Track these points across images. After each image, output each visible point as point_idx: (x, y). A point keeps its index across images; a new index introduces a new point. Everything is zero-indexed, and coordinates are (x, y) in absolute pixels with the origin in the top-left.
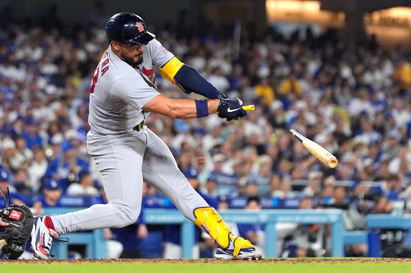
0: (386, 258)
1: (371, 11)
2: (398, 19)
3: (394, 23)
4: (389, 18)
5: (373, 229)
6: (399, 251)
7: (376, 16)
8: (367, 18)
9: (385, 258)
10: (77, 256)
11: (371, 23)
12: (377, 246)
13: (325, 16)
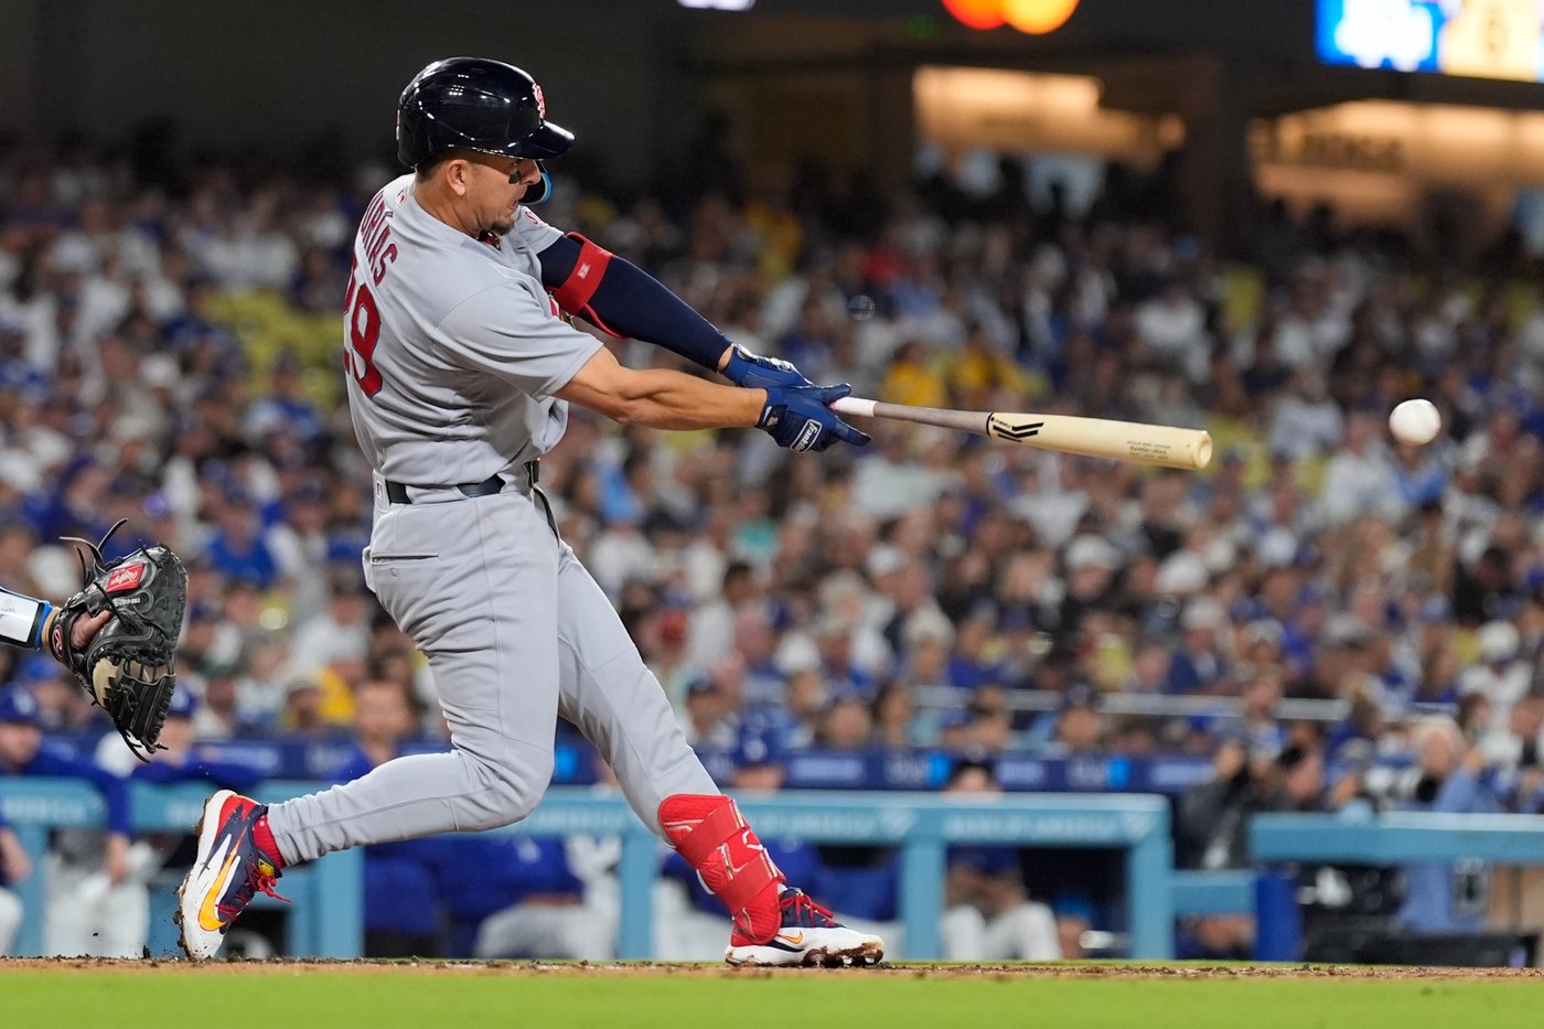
0: (1316, 966)
1: (1273, 112)
2: (1366, 141)
3: (1355, 155)
4: (1337, 138)
5: (1275, 865)
6: (1359, 941)
7: (1292, 132)
8: (1258, 139)
9: (1312, 966)
10: (258, 949)
11: (1274, 154)
12: (1287, 925)
13: (1117, 131)
